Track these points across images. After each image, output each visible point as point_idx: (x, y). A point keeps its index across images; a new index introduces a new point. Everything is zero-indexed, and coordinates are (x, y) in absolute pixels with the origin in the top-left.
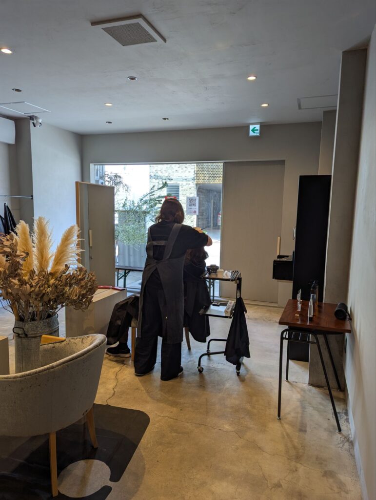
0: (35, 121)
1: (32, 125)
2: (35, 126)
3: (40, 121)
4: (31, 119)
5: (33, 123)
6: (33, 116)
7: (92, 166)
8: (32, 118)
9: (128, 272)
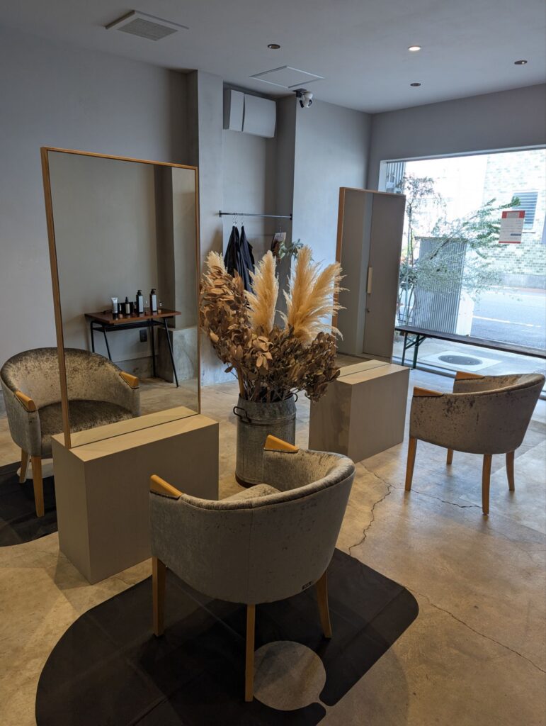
0: (303, 98)
1: (298, 105)
2: (302, 106)
3: (310, 97)
4: (297, 96)
5: (301, 102)
6: (301, 90)
7: (383, 165)
8: (299, 93)
9: (423, 339)
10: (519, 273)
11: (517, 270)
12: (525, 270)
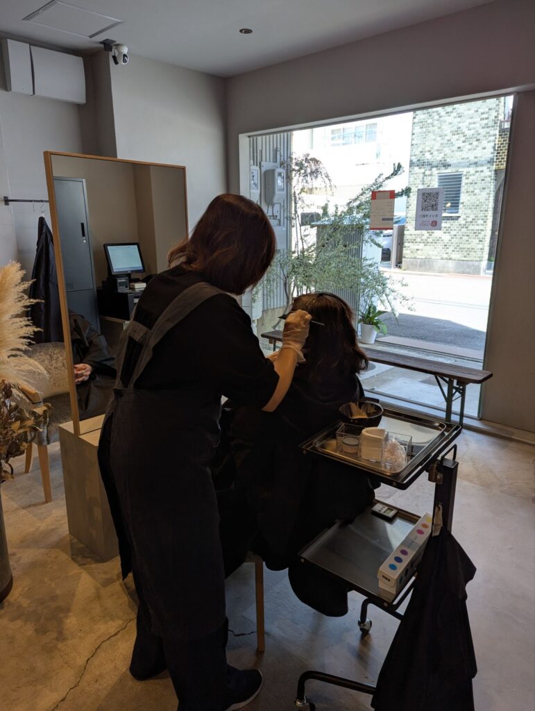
1: (111, 62)
2: (116, 63)
3: (125, 50)
5: (114, 57)
6: (109, 41)
7: (242, 140)
8: (108, 45)
10: (447, 259)
11: (445, 256)
12: (454, 256)
